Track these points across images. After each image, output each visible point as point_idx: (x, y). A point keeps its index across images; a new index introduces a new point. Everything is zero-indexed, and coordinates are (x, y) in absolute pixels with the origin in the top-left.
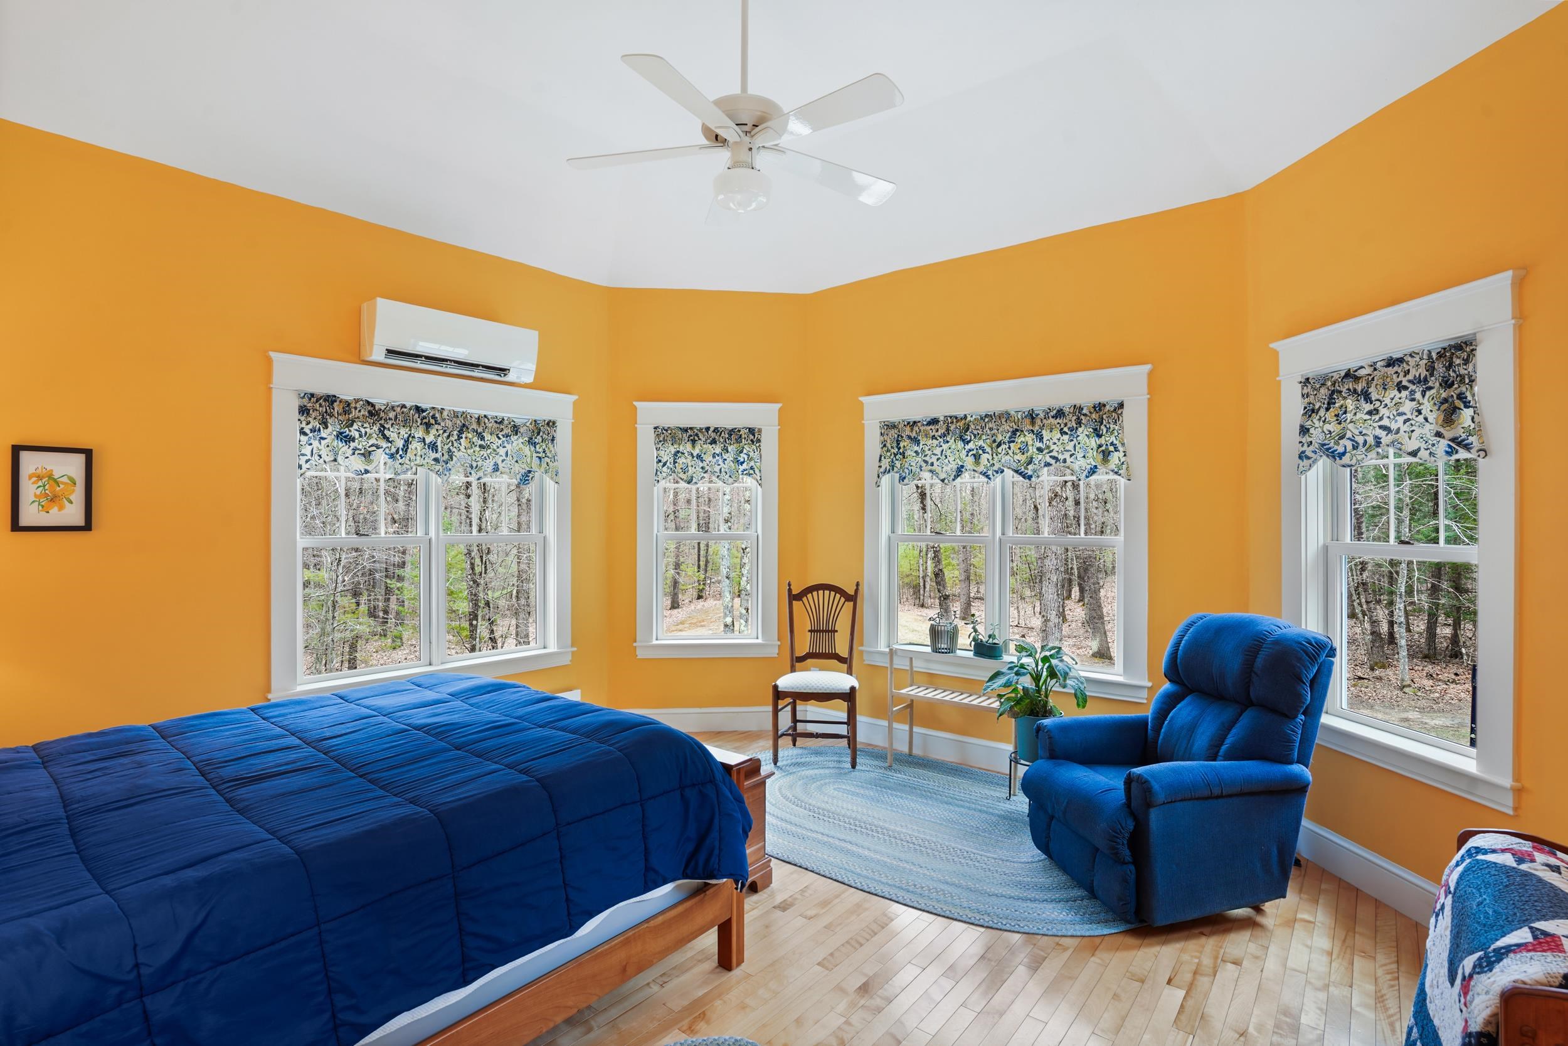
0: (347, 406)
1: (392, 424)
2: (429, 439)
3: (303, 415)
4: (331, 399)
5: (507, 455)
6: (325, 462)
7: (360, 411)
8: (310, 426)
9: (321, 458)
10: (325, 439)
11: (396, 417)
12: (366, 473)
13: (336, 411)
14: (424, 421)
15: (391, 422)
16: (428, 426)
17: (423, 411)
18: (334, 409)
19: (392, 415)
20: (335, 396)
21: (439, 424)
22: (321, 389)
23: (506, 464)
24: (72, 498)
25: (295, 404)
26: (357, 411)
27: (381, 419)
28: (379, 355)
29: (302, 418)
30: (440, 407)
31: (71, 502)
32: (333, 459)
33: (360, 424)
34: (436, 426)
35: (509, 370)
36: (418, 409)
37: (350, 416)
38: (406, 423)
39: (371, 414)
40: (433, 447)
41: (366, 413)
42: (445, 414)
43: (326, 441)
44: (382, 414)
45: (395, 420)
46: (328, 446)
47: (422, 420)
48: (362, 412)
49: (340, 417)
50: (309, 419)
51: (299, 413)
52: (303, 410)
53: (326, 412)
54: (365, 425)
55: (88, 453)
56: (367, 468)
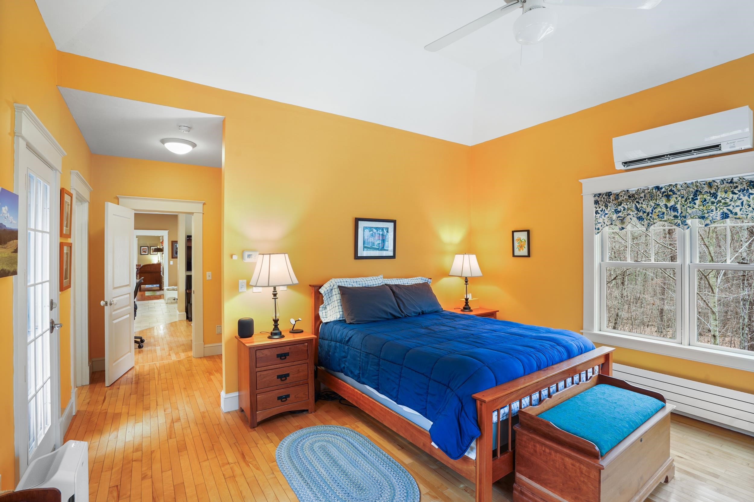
0: (617, 196)
1: (644, 200)
2: (671, 203)
3: (596, 204)
4: (609, 194)
5: (742, 205)
6: (607, 225)
7: (624, 197)
8: (601, 209)
9: (605, 223)
10: (608, 214)
11: (645, 196)
12: (623, 229)
13: (611, 199)
14: (664, 194)
15: (642, 199)
16: (668, 197)
17: (662, 188)
18: (610, 199)
19: (642, 195)
20: (610, 192)
21: (676, 194)
22: (604, 190)
23: (743, 211)
24: (525, 246)
25: (593, 200)
26: (622, 197)
27: (636, 199)
28: (619, 166)
29: (597, 206)
30: (674, 184)
31: (525, 248)
32: (610, 223)
33: (625, 203)
34: (674, 196)
35: (720, 145)
36: (658, 188)
37: (619, 200)
38: (652, 197)
39: (629, 197)
40: (674, 209)
41: (627, 197)
42: (679, 187)
43: (608, 215)
44: (636, 196)
45: (645, 198)
46: (608, 217)
47: (663, 194)
48: (625, 197)
49: (614, 202)
50: (600, 206)
51: (595, 204)
52: (596, 202)
53: (606, 201)
54: (628, 204)
55: (528, 232)
56: (623, 226)
